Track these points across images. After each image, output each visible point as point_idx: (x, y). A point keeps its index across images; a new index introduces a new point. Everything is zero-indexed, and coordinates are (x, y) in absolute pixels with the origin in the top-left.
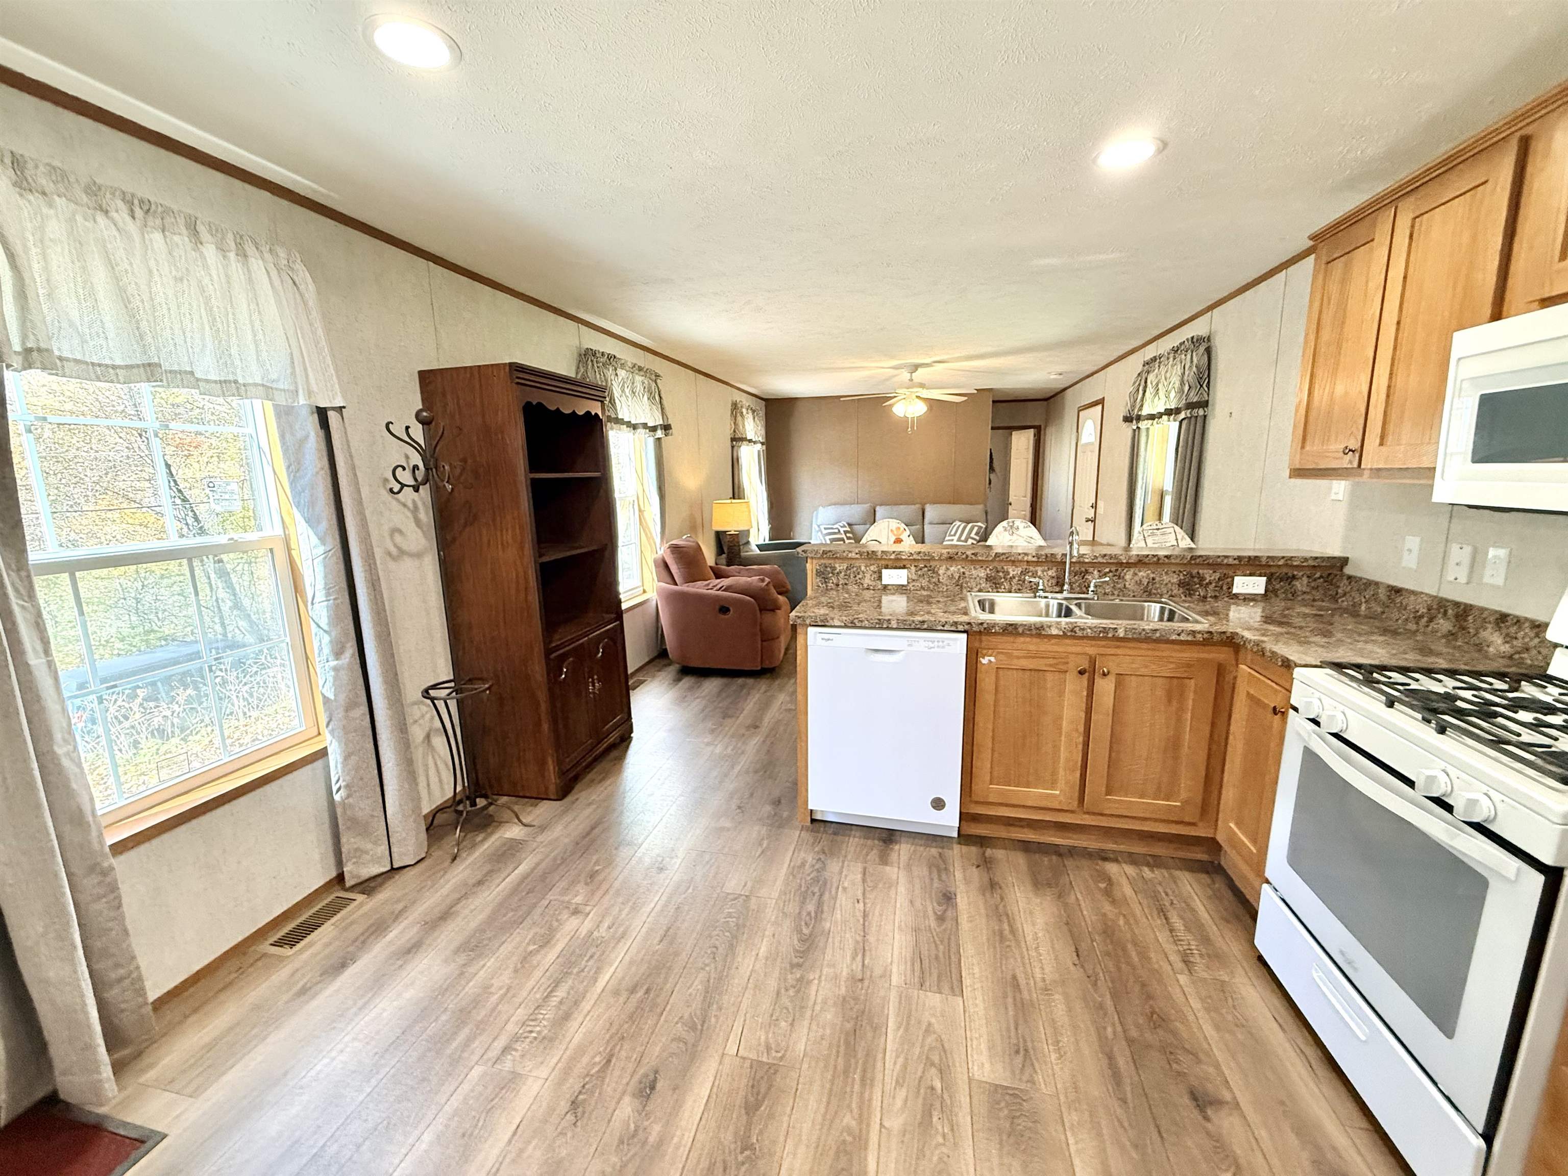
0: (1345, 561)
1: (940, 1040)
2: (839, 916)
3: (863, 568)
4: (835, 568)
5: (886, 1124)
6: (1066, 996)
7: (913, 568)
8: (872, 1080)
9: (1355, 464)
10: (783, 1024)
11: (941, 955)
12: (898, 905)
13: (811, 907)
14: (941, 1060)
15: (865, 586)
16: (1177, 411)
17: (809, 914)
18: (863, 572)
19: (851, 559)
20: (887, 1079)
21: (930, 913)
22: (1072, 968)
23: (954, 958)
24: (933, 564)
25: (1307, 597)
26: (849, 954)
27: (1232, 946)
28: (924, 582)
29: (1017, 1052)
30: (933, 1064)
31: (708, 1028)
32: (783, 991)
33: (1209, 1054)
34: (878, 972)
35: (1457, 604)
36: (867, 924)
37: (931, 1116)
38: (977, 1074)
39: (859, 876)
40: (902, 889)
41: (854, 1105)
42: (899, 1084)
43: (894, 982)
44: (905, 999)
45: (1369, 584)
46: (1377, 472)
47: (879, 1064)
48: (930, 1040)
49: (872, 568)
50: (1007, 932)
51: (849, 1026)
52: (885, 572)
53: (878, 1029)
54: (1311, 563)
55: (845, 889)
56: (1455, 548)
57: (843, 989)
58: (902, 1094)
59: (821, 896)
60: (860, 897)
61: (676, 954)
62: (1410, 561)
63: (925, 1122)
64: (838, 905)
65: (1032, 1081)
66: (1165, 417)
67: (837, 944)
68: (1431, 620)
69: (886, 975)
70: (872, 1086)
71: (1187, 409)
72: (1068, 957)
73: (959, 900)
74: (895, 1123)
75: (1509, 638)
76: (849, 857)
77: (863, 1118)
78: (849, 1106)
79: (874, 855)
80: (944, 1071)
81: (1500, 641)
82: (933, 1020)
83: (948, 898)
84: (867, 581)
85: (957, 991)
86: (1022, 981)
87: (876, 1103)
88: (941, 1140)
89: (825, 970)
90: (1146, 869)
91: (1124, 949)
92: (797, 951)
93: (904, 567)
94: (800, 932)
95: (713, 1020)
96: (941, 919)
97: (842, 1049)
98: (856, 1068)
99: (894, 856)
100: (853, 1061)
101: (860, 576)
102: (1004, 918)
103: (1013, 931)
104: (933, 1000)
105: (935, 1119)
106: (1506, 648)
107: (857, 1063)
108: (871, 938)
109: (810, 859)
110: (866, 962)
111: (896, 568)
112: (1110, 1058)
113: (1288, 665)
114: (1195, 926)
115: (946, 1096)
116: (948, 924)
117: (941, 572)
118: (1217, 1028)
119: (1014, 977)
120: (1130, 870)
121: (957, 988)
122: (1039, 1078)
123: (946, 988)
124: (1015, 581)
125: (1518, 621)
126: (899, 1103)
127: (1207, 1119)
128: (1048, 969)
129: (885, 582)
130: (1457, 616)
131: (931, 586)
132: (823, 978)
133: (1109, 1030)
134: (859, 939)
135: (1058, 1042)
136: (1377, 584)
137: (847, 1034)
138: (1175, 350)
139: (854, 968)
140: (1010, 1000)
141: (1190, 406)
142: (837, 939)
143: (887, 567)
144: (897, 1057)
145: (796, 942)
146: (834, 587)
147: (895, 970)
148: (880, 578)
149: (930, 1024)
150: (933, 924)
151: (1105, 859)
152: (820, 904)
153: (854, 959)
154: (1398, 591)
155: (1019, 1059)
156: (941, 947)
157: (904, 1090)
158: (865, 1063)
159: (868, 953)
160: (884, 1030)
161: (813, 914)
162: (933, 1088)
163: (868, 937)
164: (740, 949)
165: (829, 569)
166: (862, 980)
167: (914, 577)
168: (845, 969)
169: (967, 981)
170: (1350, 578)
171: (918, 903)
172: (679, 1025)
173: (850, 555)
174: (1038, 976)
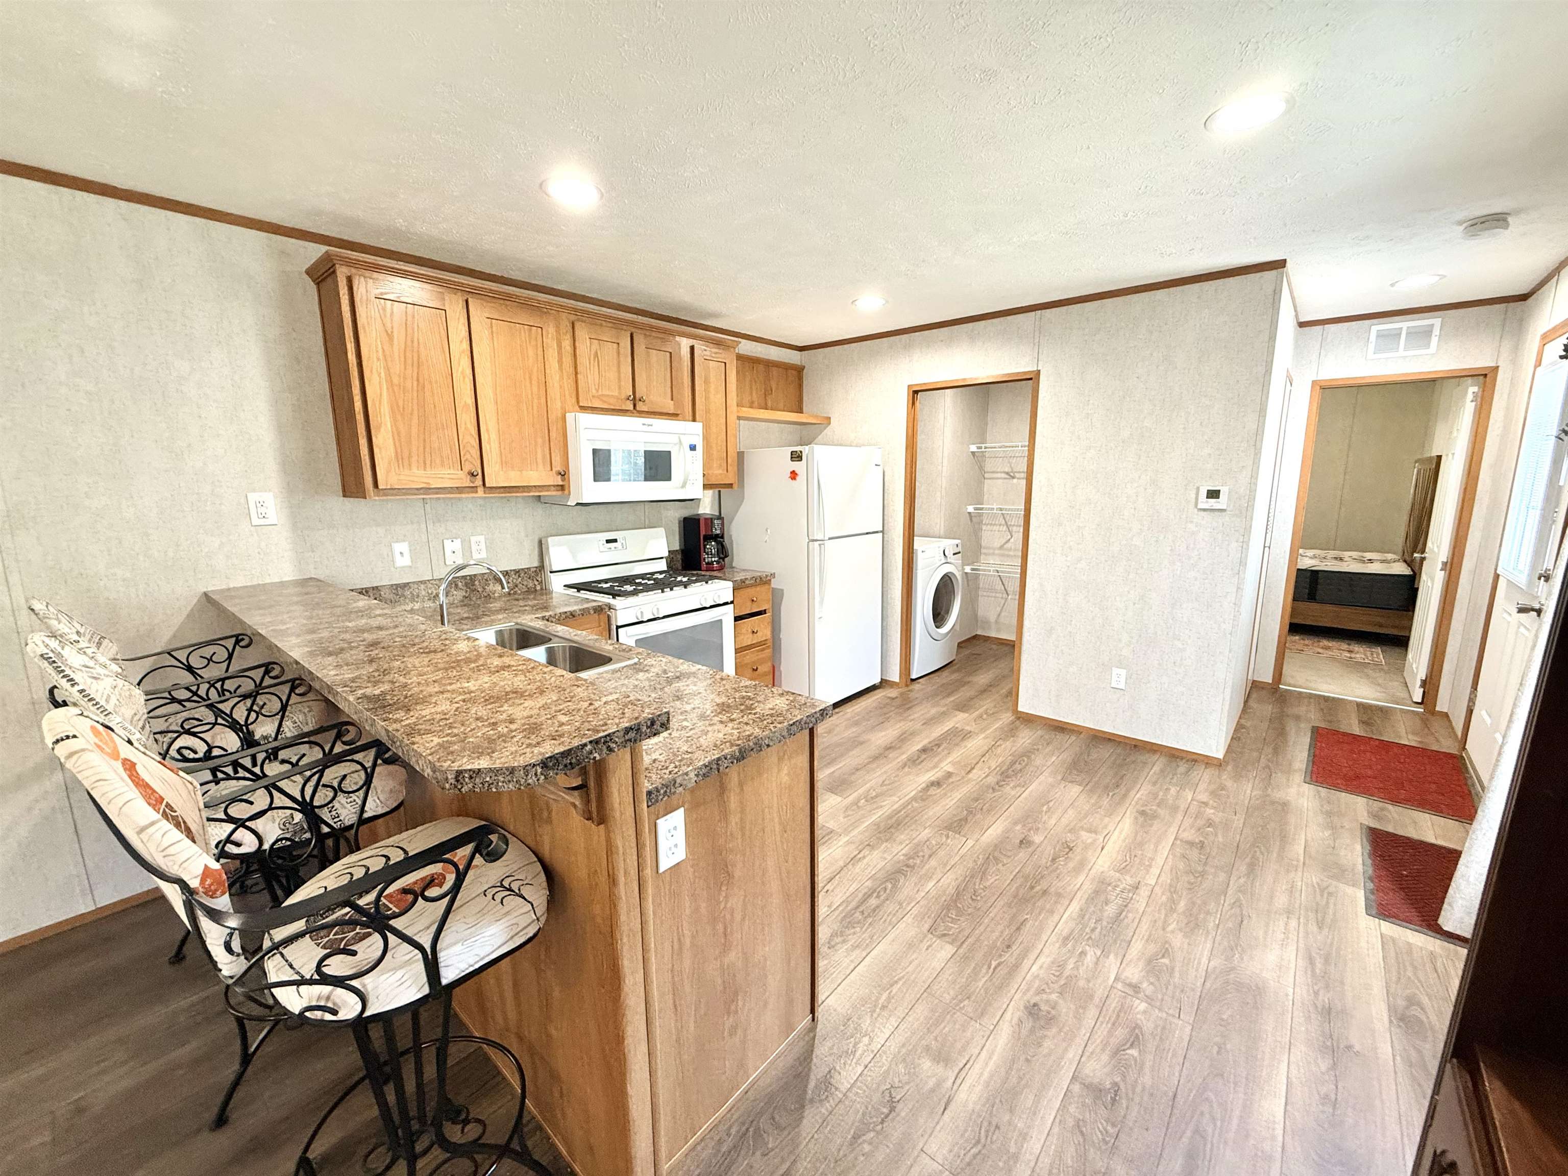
10: (934, 842)
13: (873, 902)
26: (865, 861)
32: (927, 856)
34: (853, 846)
48: (850, 813)
53: (877, 825)
56: (447, 542)
61: (1009, 906)
62: (403, 561)
67: (870, 869)
89: (889, 858)
92: (905, 876)
94: (894, 886)
95: (981, 857)
142: (867, 872)
145: (901, 881)
153: (864, 857)
161: (876, 893)
164: (951, 890)
166: (868, 845)
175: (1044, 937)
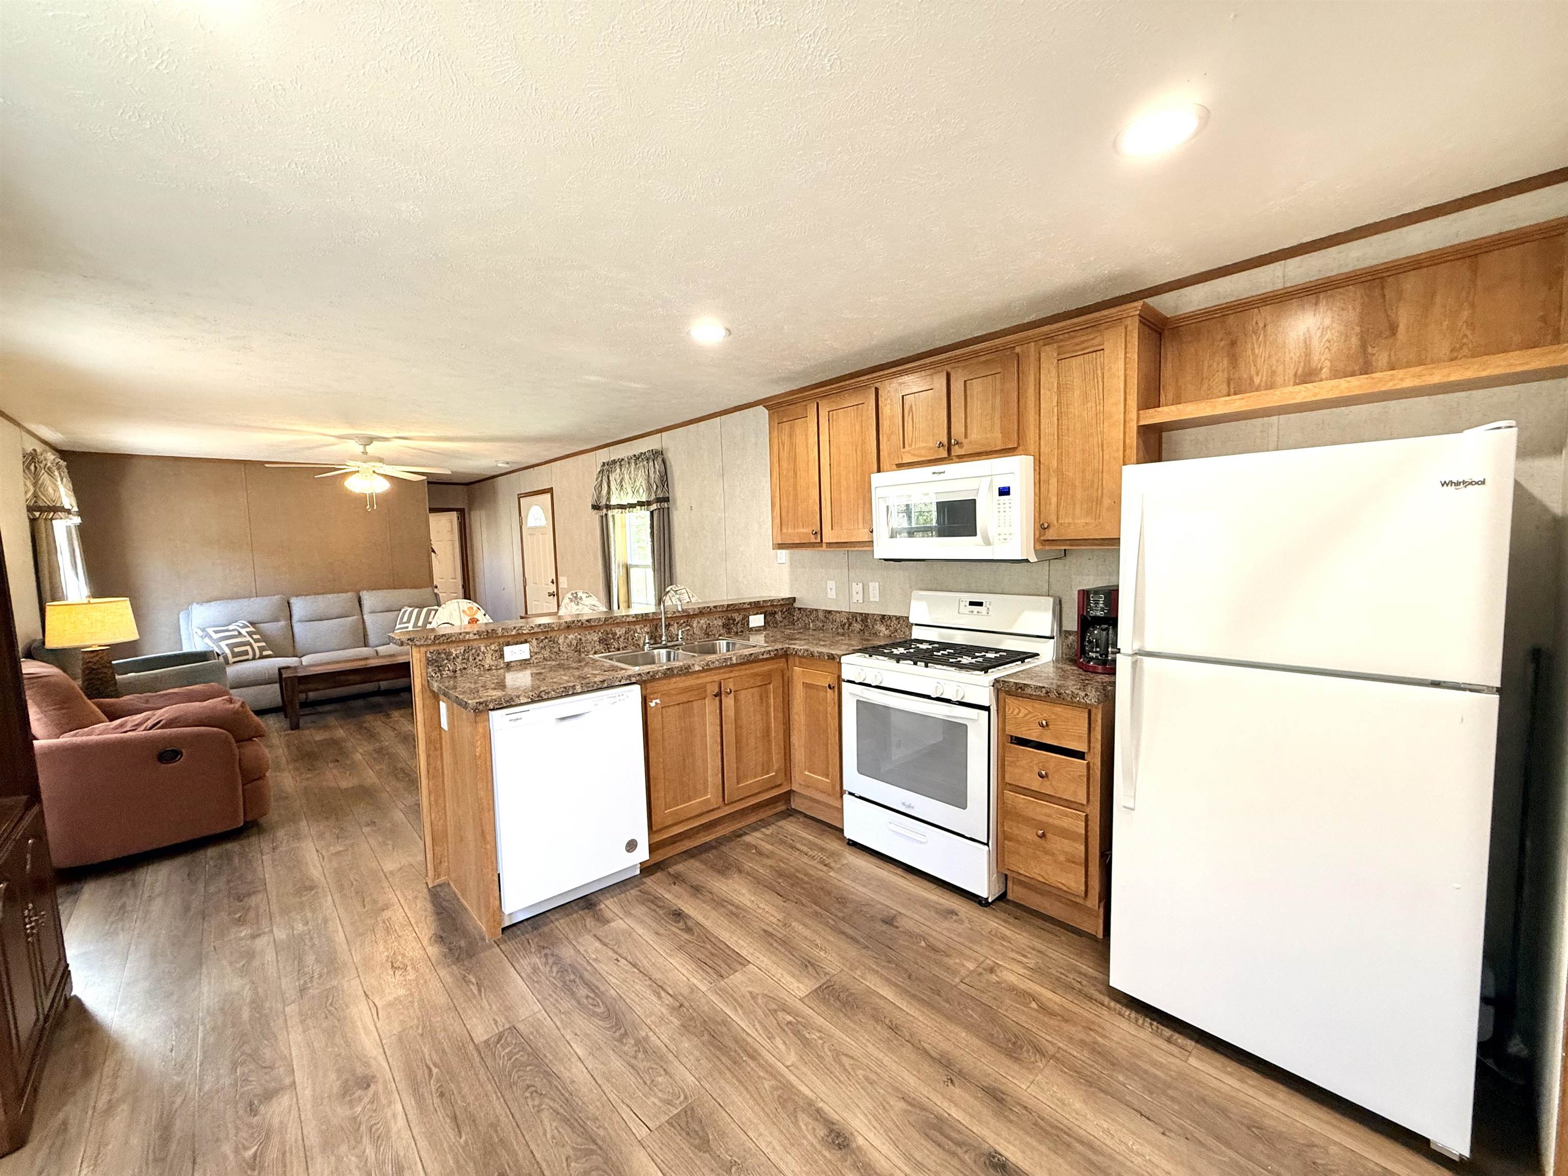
0: (794, 599)
1: (765, 995)
2: (614, 980)
3: (483, 649)
4: (450, 654)
5: (788, 1063)
6: (796, 920)
7: (534, 641)
8: (756, 1051)
9: (819, 540)
10: (660, 1079)
11: (713, 951)
12: (651, 943)
13: (583, 991)
14: (777, 1005)
15: (487, 667)
16: (649, 503)
17: (587, 997)
18: (484, 653)
19: (469, 640)
20: (764, 1043)
21: (678, 931)
22: (785, 904)
23: (723, 947)
24: (553, 634)
25: (783, 624)
26: (653, 998)
27: (834, 845)
28: (546, 653)
29: (806, 966)
30: (776, 1011)
31: (604, 1141)
32: (633, 1061)
33: (873, 900)
34: (685, 991)
35: (861, 614)
36: (642, 970)
37: (804, 1036)
38: (802, 995)
39: (597, 944)
40: (640, 930)
41: (762, 1074)
42: (771, 1038)
43: (704, 989)
44: (723, 993)
45: (812, 611)
46: (830, 545)
47: (749, 1039)
48: (760, 1000)
49: (493, 647)
50: (734, 910)
51: (706, 1037)
52: (507, 650)
53: (726, 1022)
54: (782, 602)
55: (596, 960)
56: (854, 584)
57: (675, 1020)
58: (779, 1042)
59: (581, 977)
60: (616, 956)
61: (494, 1126)
62: (832, 594)
63: (806, 1043)
64: (604, 974)
65: (826, 974)
66: (638, 507)
67: (637, 999)
68: (850, 625)
69: (693, 989)
70: (760, 1055)
71: (657, 502)
72: (779, 901)
73: (686, 911)
74: (792, 1058)
75: (888, 627)
76: (571, 936)
77: (773, 1074)
78: (759, 1077)
79: (590, 922)
80: (785, 1009)
81: (884, 629)
82: (750, 989)
83: (678, 915)
84: (488, 662)
85: (745, 962)
86: (770, 930)
87: (772, 1060)
88: (821, 1042)
89: (649, 1021)
90: (763, 830)
91: (797, 877)
92: (611, 1028)
93: (526, 642)
94: (595, 1014)
95: (601, 1132)
96: (688, 930)
97: (718, 1053)
98: (739, 1054)
99: (608, 914)
100: (732, 1053)
101: (480, 658)
102: (725, 904)
103: (737, 907)
104: (737, 978)
105: (808, 1036)
106: (887, 632)
107: (735, 1051)
108: (657, 975)
109: (537, 960)
110: (671, 992)
111: (516, 644)
112: (843, 933)
113: (832, 657)
114: (812, 845)
115: (800, 1019)
116: (697, 930)
117: (560, 641)
118: (864, 886)
119: (765, 931)
120: (757, 834)
121: (743, 962)
122: (828, 970)
123: (739, 967)
124: (621, 640)
125: (890, 617)
126: (782, 1047)
127: (897, 927)
128: (776, 914)
129: (507, 659)
130: (862, 621)
131: (553, 656)
132: (653, 1027)
133: (830, 921)
134: (648, 982)
135: (817, 945)
136: (816, 610)
137: (711, 1043)
138: (637, 458)
139: (667, 1002)
140: (775, 944)
141: (659, 500)
142: (633, 996)
143: (508, 644)
144: (754, 1026)
145: (601, 1023)
146: (451, 674)
147: (695, 981)
148: (502, 656)
149: (751, 993)
150: (687, 936)
151: (740, 836)
152: (587, 984)
153: (660, 997)
154: (830, 612)
155: (810, 968)
156: (708, 946)
157: (778, 1038)
158: (741, 1047)
159: (665, 987)
160: (729, 1019)
161: (592, 995)
162: (790, 1023)
163: (653, 977)
164: (557, 1068)
165: (443, 655)
166: (681, 1005)
167: (536, 650)
168: (663, 1010)
169: (744, 953)
170: (799, 609)
171: (662, 931)
172: (573, 1164)
173: (467, 637)
174: (774, 920)
175: (423, 1143)
